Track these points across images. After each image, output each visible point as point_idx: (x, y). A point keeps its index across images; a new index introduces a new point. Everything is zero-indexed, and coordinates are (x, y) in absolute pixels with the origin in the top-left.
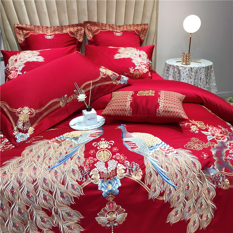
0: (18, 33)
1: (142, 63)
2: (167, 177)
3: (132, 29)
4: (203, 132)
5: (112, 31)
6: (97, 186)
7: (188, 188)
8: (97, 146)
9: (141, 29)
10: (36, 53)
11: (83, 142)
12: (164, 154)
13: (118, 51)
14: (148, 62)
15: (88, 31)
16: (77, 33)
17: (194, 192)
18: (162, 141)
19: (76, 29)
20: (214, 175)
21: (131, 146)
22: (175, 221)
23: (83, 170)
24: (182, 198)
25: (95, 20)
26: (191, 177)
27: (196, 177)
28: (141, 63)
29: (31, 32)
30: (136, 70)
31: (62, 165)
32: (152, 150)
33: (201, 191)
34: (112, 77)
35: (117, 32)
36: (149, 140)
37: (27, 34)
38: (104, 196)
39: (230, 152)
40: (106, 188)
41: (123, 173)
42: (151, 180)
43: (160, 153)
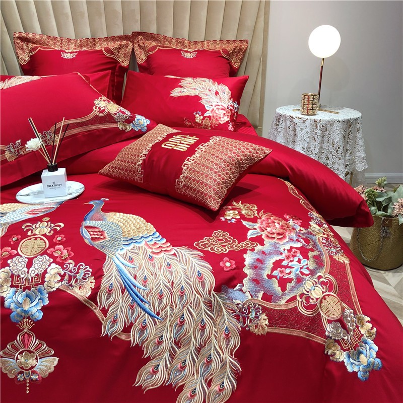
0: (19, 47)
1: (219, 106)
2: (142, 297)
3: (218, 47)
4: (244, 223)
5: (180, 50)
6: (3, 300)
7: (182, 323)
8: (28, 230)
9: (232, 48)
11: (9, 221)
12: (150, 253)
13: (180, 84)
14: (231, 106)
15: (140, 48)
16: (119, 52)
17: (194, 332)
18: (156, 231)
19: (118, 44)
20: (240, 304)
21: (94, 235)
22: (152, 385)
24: (167, 342)
25: (153, 30)
26: (191, 303)
27: (202, 303)
28: (217, 107)
29: (41, 47)
30: (206, 118)
32: (128, 245)
33: (210, 333)
34: (116, 117)
35: (187, 52)
36: (134, 228)
37: (33, 49)
38: (13, 320)
39: (285, 263)
40: (19, 305)
41: (56, 281)
42: (111, 300)
43: (141, 252)
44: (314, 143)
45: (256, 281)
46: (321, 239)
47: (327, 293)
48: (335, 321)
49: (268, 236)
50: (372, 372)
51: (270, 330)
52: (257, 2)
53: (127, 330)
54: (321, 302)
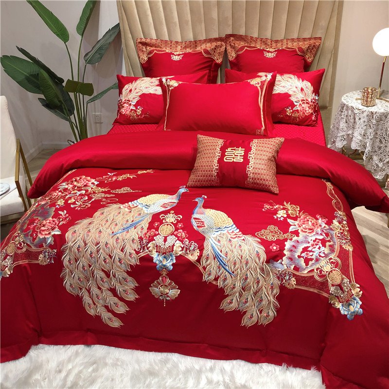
0: (140, 50)
2: (224, 262)
3: (295, 46)
4: (289, 220)
5: (263, 50)
6: (152, 258)
7: (246, 278)
8: (163, 219)
9: (307, 46)
10: (155, 81)
11: (152, 212)
12: (229, 238)
15: (231, 47)
16: (214, 52)
17: (253, 284)
18: (234, 224)
19: (214, 44)
20: (280, 271)
21: (198, 224)
22: (229, 309)
23: (142, 241)
24: (238, 288)
25: (242, 32)
26: (252, 268)
27: (258, 269)
29: (156, 50)
31: (125, 233)
32: (217, 231)
33: (262, 285)
35: (269, 52)
36: (221, 221)
37: (150, 53)
38: (158, 269)
39: (310, 249)
40: (161, 262)
41: (179, 250)
42: (208, 262)
43: (224, 237)
44: (370, 130)
45: (291, 259)
46: (337, 233)
47: (334, 269)
48: (336, 285)
49: (302, 230)
50: (356, 316)
51: (296, 287)
52: (332, 1)
53: (216, 279)
54: (329, 274)
